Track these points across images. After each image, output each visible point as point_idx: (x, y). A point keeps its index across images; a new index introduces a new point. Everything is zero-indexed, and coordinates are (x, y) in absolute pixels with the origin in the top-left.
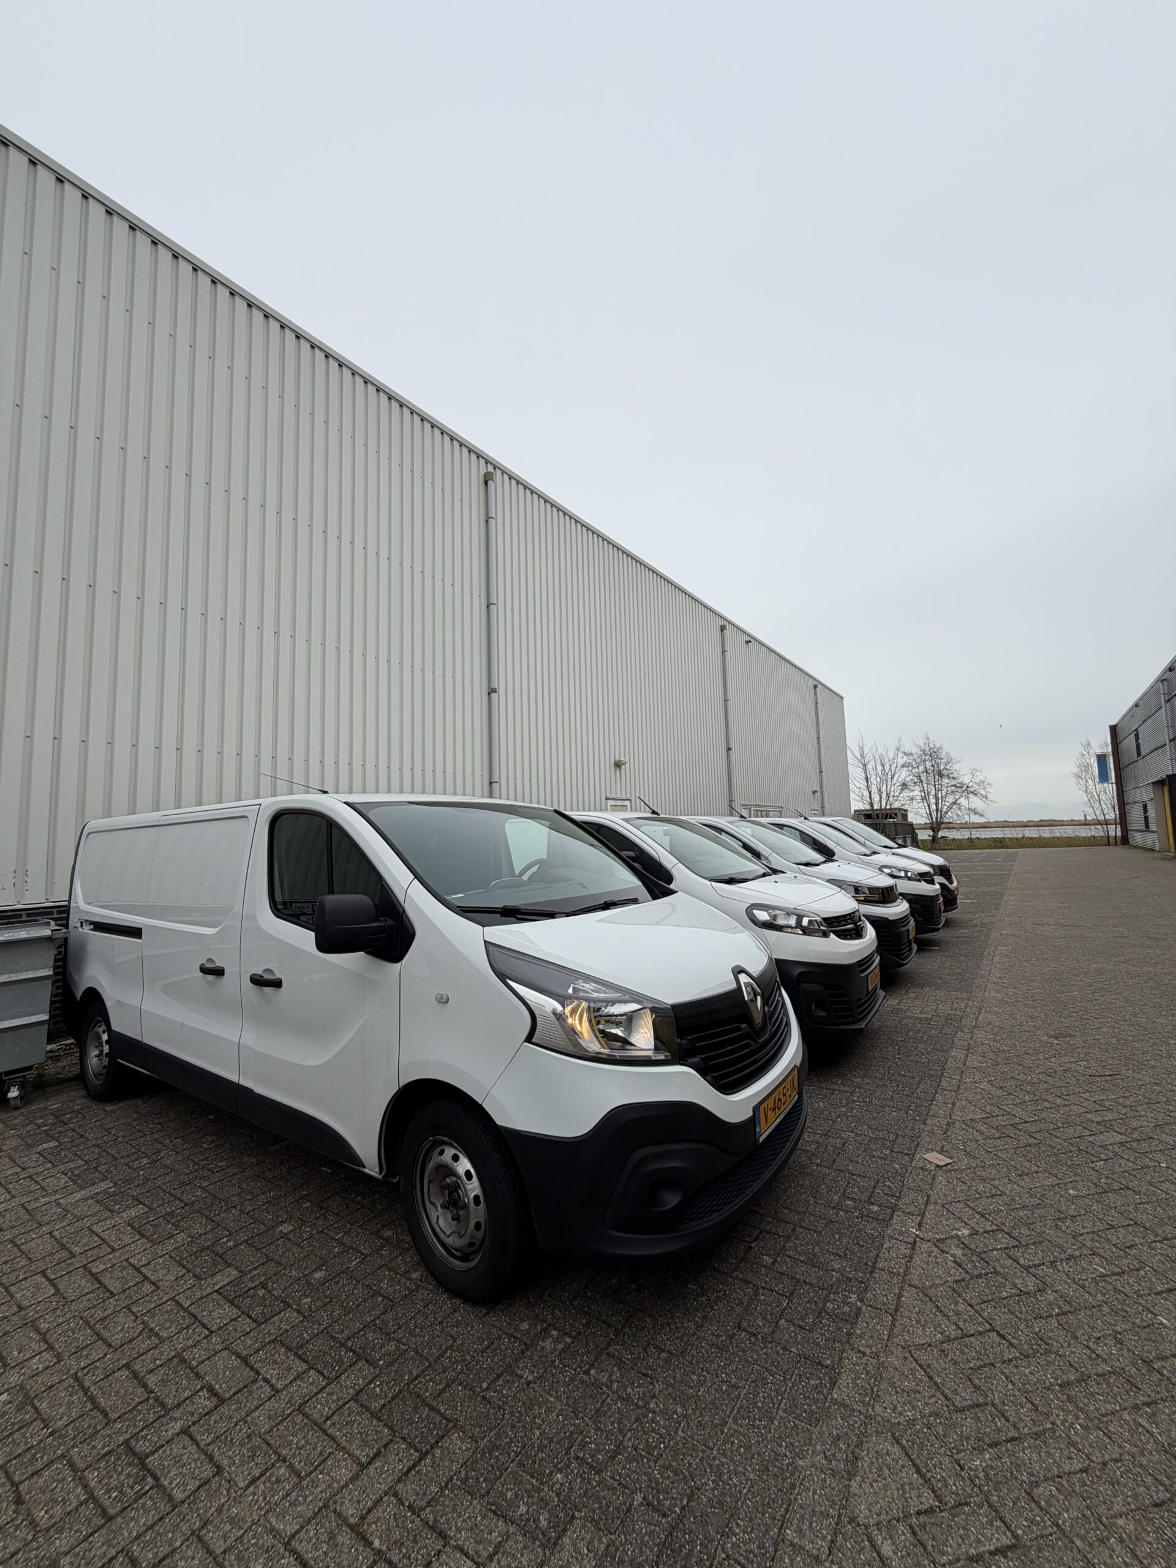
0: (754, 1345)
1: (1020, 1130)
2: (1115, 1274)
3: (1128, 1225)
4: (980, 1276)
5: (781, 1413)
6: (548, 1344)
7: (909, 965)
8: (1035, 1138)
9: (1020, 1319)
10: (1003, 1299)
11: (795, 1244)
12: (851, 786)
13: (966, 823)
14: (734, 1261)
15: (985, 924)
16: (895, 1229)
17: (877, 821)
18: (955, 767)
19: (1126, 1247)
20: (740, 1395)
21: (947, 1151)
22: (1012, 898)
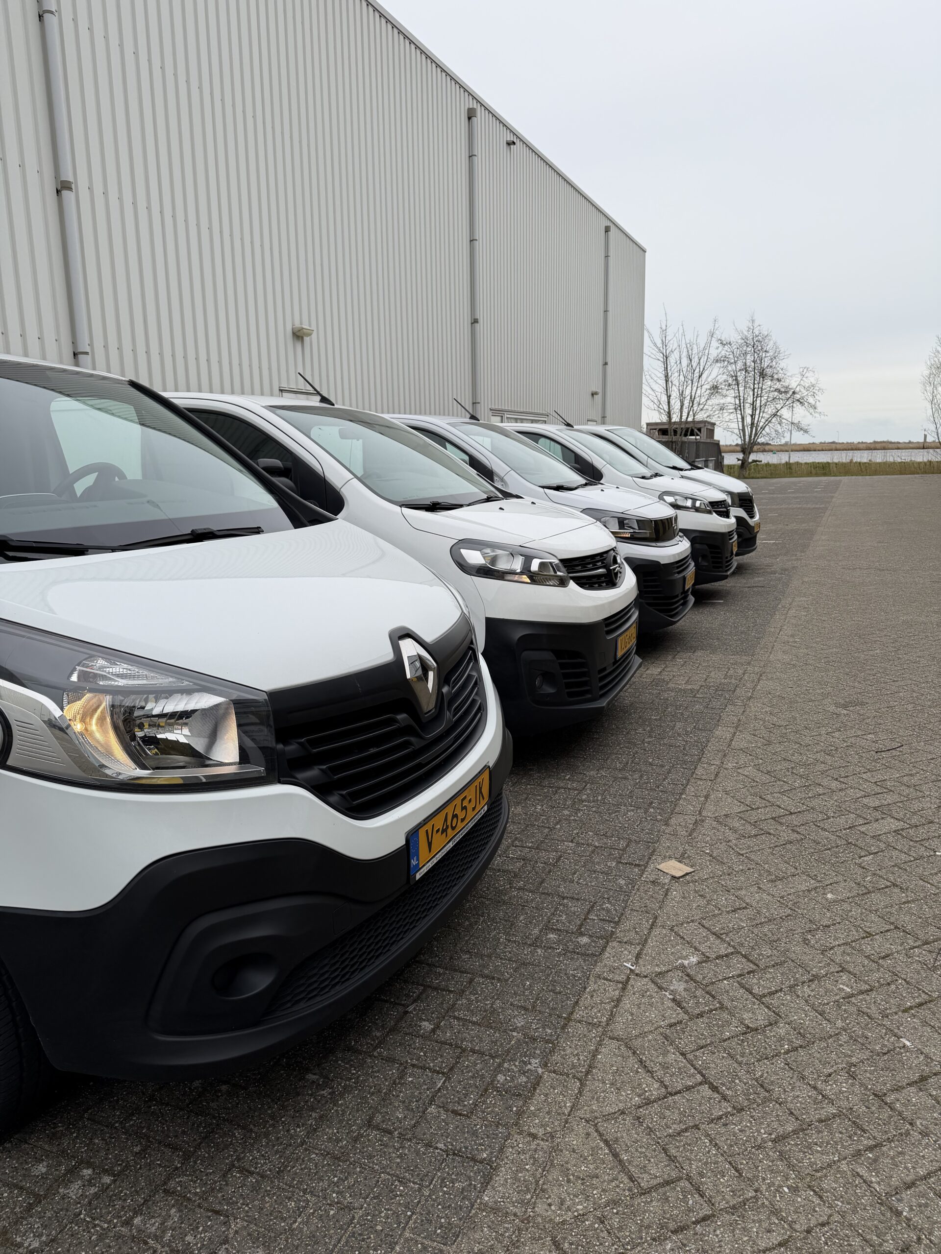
0: (386, 1146)
1: (781, 824)
2: (862, 992)
3: (888, 931)
4: (701, 1015)
5: (407, 1234)
6: (74, 1190)
7: (678, 624)
8: (798, 833)
9: (740, 1063)
10: (725, 1041)
11: (469, 1000)
12: (645, 387)
13: (786, 444)
14: (378, 1034)
15: (786, 570)
16: (605, 966)
17: (674, 438)
18: (783, 364)
19: (880, 958)
20: (354, 1218)
21: (689, 857)
22: (823, 538)
